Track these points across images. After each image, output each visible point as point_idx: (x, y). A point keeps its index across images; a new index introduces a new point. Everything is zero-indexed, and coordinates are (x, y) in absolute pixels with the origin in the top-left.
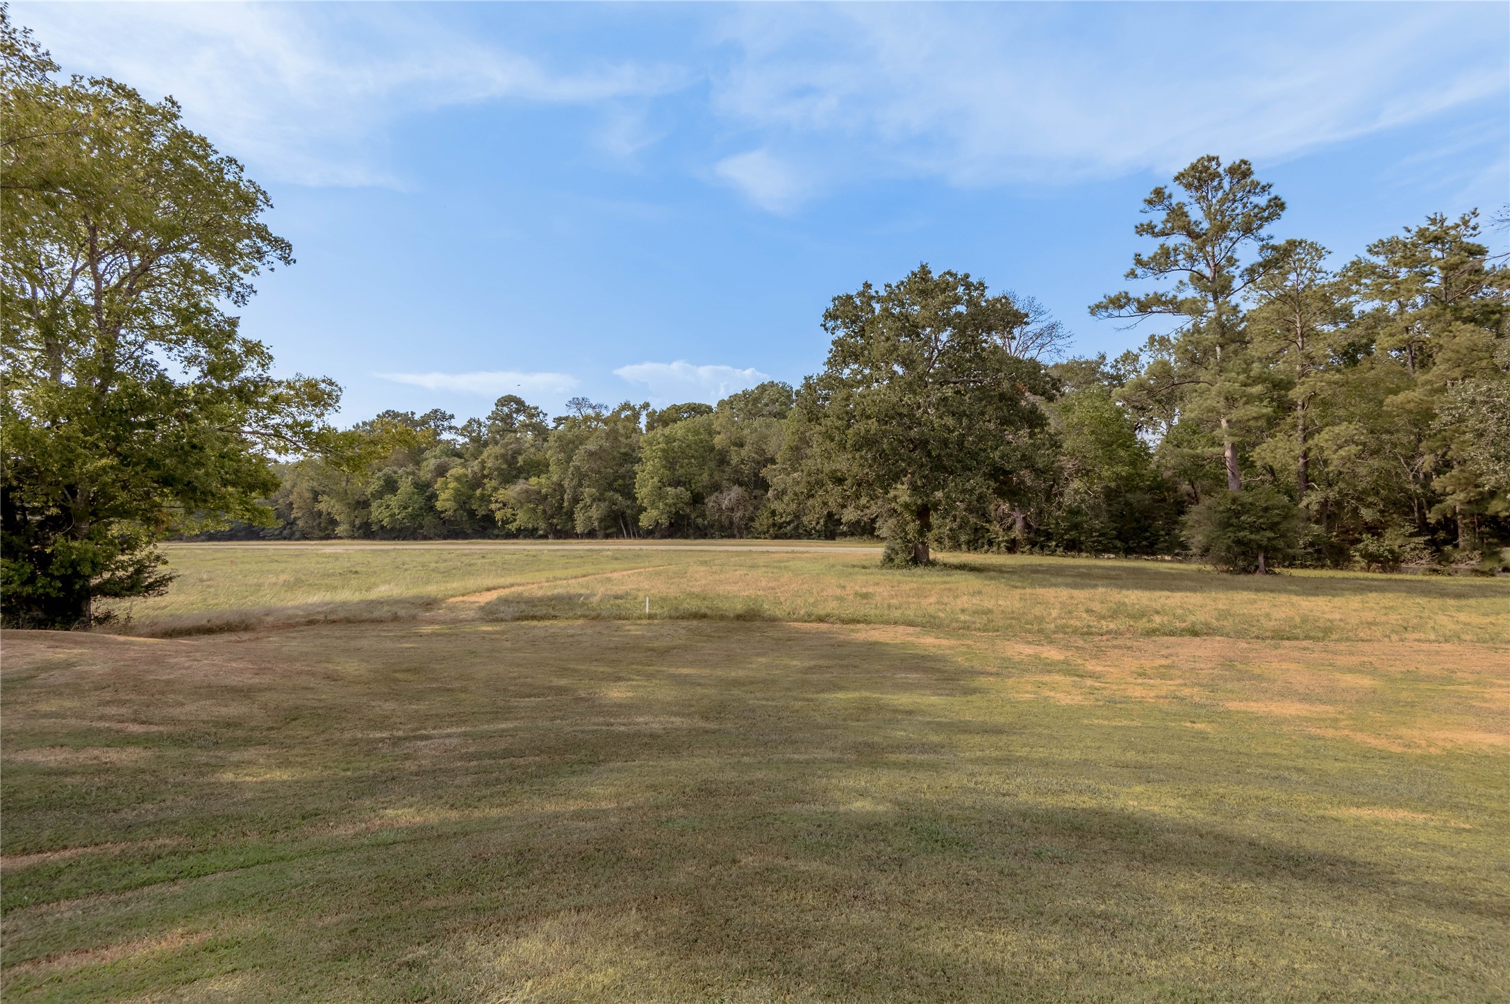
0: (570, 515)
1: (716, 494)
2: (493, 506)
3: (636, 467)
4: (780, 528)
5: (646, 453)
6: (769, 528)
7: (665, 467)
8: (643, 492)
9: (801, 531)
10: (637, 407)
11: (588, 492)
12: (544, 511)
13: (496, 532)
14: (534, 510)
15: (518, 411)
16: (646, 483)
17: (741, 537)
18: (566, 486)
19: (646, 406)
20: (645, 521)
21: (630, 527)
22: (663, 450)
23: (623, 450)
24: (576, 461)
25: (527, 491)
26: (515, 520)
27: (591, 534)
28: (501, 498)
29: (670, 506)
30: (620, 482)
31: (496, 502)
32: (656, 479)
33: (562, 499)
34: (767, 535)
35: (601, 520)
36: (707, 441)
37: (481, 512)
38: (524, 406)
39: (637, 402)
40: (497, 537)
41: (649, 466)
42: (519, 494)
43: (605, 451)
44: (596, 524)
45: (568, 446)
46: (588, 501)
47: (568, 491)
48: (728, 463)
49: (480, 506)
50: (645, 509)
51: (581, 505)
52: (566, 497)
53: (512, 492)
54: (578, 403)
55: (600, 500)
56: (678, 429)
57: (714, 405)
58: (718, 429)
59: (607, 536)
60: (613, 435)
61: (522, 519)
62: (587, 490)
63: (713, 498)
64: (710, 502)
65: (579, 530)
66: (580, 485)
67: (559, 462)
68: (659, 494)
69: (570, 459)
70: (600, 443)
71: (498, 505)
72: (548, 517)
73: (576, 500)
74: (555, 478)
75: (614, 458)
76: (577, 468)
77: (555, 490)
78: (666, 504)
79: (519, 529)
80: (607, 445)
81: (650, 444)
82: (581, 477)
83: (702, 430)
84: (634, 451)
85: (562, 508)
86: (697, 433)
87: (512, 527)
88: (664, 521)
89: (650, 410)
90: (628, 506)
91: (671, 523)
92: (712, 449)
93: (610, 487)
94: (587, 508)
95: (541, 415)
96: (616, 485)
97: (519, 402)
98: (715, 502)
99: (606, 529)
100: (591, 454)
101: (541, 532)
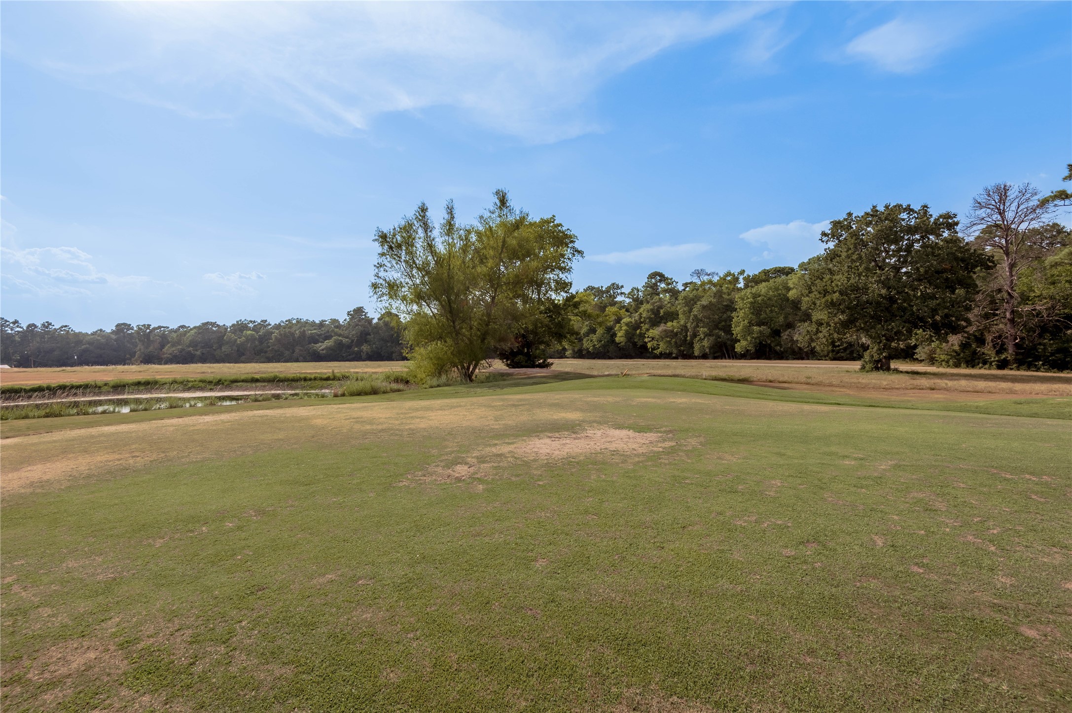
0: (691, 345)
1: (789, 330)
2: (646, 340)
3: (734, 314)
4: (838, 352)
5: (739, 304)
6: (828, 353)
7: (753, 313)
8: (737, 330)
9: (855, 355)
10: (736, 274)
11: (702, 330)
12: (676, 343)
13: (648, 355)
14: (670, 342)
15: (660, 281)
16: (739, 323)
17: (808, 359)
18: (689, 327)
19: (742, 272)
20: (739, 348)
21: (730, 352)
22: (751, 303)
23: (725, 303)
24: (695, 311)
25: (665, 331)
26: (659, 348)
27: (704, 356)
28: (651, 335)
29: (755, 339)
30: (723, 323)
31: (648, 337)
32: (746, 322)
33: (687, 335)
34: (827, 358)
35: (710, 348)
36: (784, 295)
37: (640, 343)
38: (664, 277)
39: (735, 271)
40: (648, 358)
41: (741, 314)
42: (661, 332)
43: (713, 304)
44: (707, 350)
45: (690, 302)
46: (702, 336)
47: (690, 330)
48: (800, 309)
49: (639, 340)
50: (739, 341)
51: (698, 338)
52: (689, 333)
53: (655, 332)
54: (698, 273)
55: (710, 335)
56: (763, 288)
57: (796, 267)
58: (792, 286)
59: (715, 358)
60: (719, 294)
61: (662, 347)
62: (701, 329)
63: (787, 333)
64: (785, 336)
65: (696, 353)
66: (697, 326)
67: (684, 313)
68: (748, 330)
69: (690, 311)
70: (709, 300)
71: (649, 339)
72: (677, 345)
73: (695, 335)
74: (682, 322)
75: (719, 309)
76: (695, 316)
77: (682, 330)
78: (753, 338)
79: (661, 353)
80: (714, 300)
81: (743, 299)
82: (697, 320)
83: (780, 287)
84: (733, 303)
85: (686, 340)
86: (777, 289)
87: (657, 352)
88: (751, 348)
89: (745, 275)
90: (728, 339)
91: (756, 349)
92: (788, 299)
93: (716, 327)
94: (701, 340)
95: (674, 283)
96: (720, 326)
97: (661, 275)
98: (788, 335)
99: (714, 353)
100: (704, 307)
101: (674, 355)
